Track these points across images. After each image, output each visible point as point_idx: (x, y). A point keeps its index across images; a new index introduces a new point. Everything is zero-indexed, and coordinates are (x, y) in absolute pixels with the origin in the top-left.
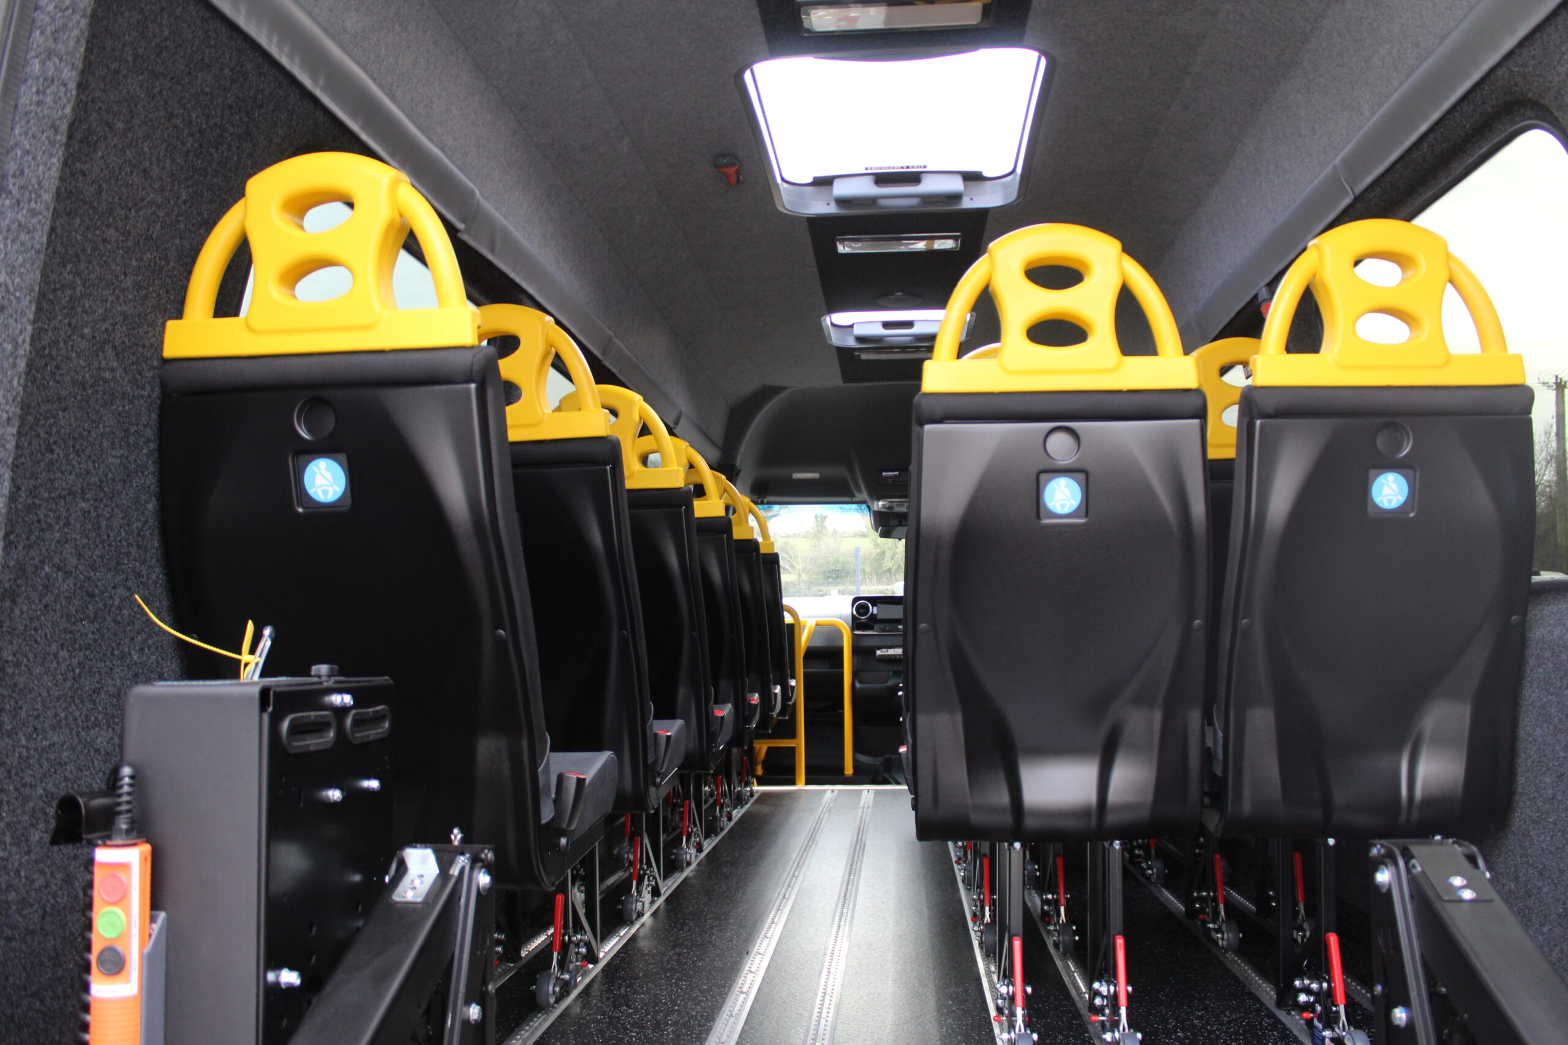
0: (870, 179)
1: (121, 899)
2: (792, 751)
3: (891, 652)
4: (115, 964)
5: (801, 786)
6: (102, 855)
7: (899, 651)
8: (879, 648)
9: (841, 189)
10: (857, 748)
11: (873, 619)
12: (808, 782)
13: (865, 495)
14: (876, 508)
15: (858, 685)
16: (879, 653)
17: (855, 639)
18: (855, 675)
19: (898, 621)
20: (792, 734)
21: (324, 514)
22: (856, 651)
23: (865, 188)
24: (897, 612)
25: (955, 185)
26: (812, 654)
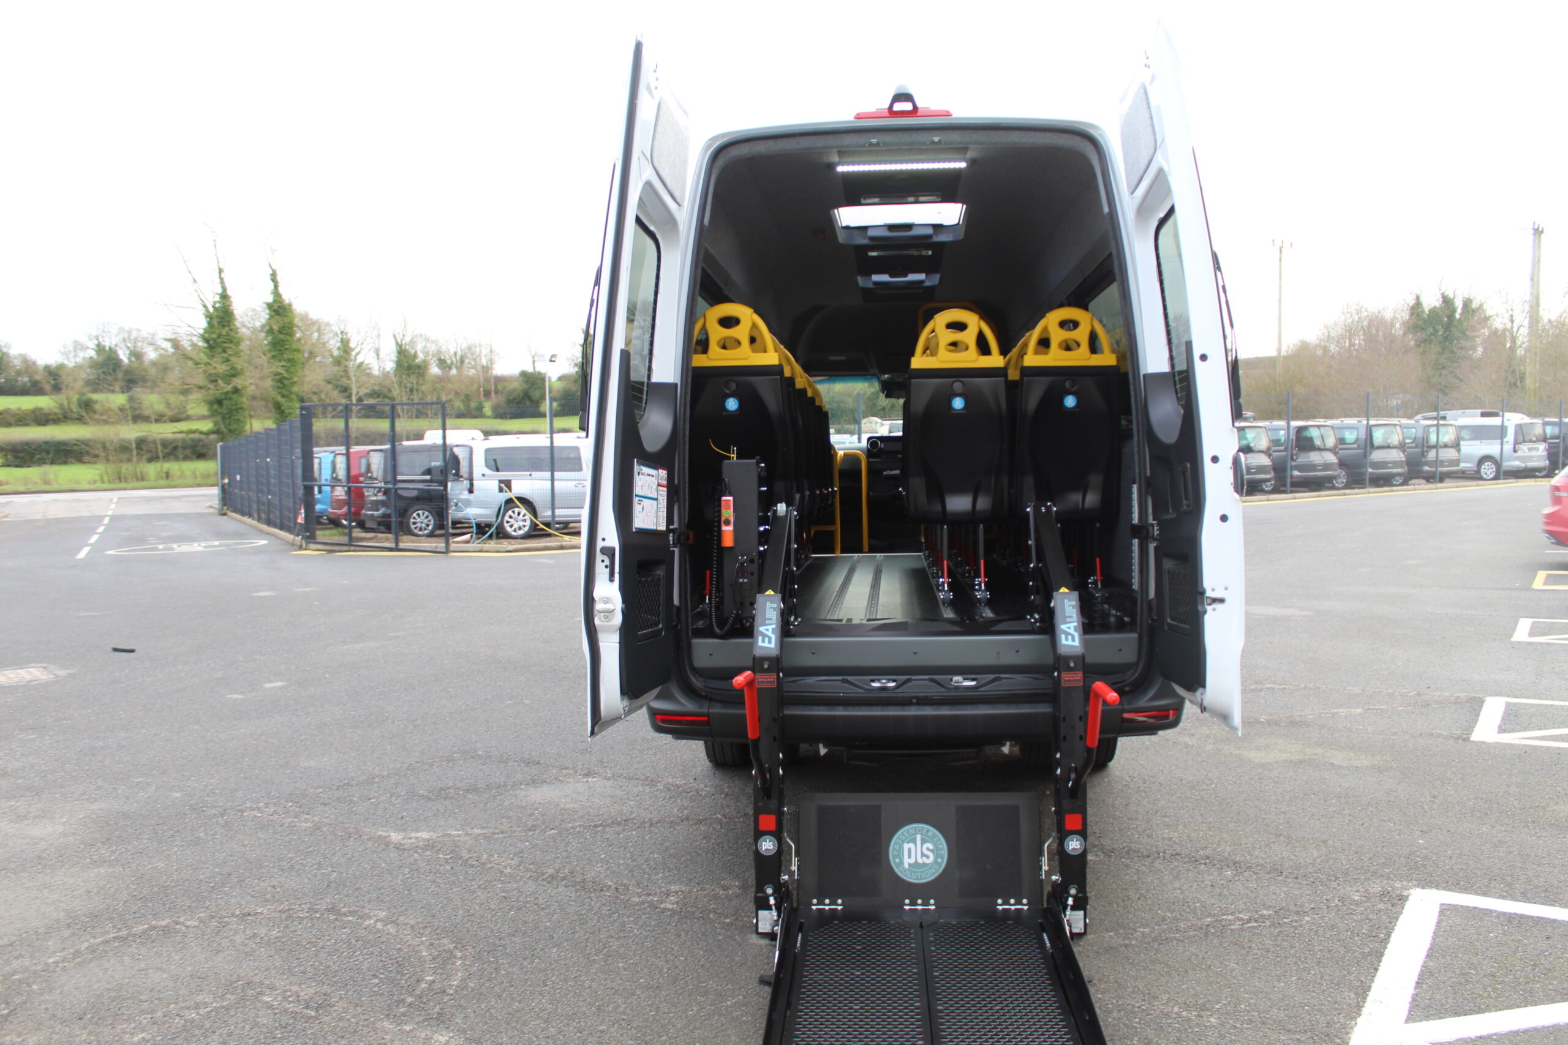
0: (886, 228)
1: (729, 508)
2: (832, 534)
3: (893, 472)
4: (727, 523)
5: (838, 554)
6: (724, 498)
7: (897, 472)
8: (885, 470)
9: (871, 233)
10: (870, 536)
11: (881, 451)
12: (842, 552)
13: (876, 371)
14: (883, 378)
15: (871, 494)
16: (885, 473)
17: (869, 464)
18: (869, 488)
19: (898, 452)
20: (832, 522)
21: (732, 414)
22: (870, 471)
23: (885, 233)
24: (898, 446)
25: (930, 231)
26: (843, 474)
